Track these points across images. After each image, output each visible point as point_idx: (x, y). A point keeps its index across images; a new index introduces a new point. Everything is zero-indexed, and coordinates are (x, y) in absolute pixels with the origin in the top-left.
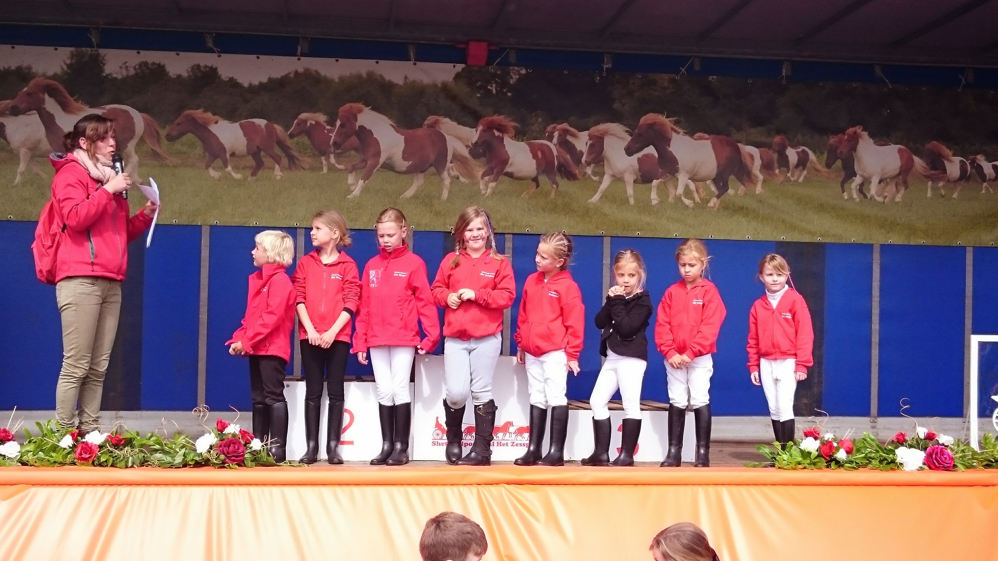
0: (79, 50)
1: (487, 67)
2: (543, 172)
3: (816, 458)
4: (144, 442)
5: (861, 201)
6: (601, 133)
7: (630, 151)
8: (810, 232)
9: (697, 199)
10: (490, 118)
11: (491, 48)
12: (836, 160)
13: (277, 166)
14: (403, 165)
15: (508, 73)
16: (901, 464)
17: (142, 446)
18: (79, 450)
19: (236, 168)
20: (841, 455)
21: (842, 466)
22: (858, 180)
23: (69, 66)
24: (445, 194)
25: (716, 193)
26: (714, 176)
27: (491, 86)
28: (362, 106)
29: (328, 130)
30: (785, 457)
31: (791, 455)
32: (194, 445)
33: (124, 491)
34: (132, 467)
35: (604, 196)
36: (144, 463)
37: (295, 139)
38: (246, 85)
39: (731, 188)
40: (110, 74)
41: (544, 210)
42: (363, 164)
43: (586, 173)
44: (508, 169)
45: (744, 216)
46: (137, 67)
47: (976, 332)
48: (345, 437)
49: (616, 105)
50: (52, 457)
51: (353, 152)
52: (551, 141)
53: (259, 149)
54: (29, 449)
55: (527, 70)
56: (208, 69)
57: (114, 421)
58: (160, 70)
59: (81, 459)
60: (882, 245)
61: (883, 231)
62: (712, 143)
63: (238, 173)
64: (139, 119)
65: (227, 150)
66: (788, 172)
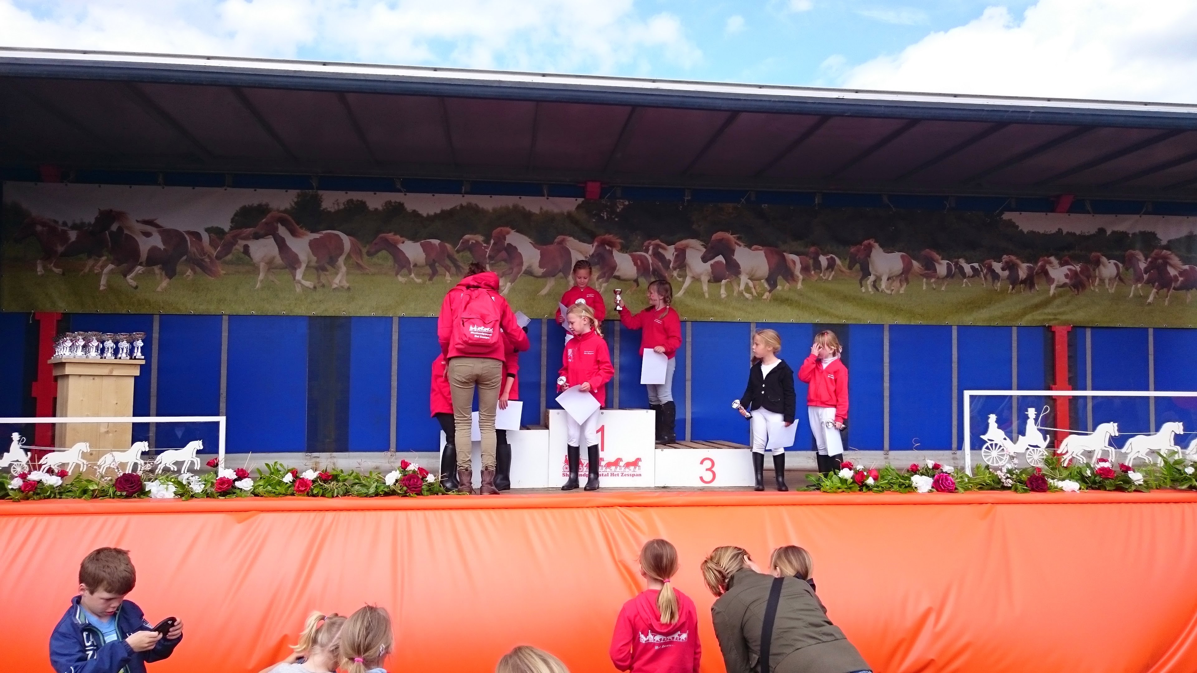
0: (304, 191)
1: (600, 200)
2: (642, 275)
3: (851, 484)
4: (347, 477)
6: (683, 246)
7: (705, 259)
8: (838, 316)
9: (755, 294)
10: (603, 237)
11: (603, 186)
12: (855, 264)
13: (447, 273)
14: (539, 271)
15: (616, 205)
16: (916, 488)
17: (345, 480)
18: (297, 485)
19: (418, 275)
20: (870, 481)
21: (871, 490)
22: (872, 278)
26: (767, 277)
27: (604, 214)
28: (510, 229)
29: (485, 247)
30: (828, 483)
31: (832, 482)
32: (384, 480)
33: (330, 515)
34: (337, 496)
35: (686, 292)
36: (346, 494)
37: (461, 254)
38: (425, 215)
40: (326, 209)
42: (511, 271)
43: (673, 276)
44: (616, 273)
45: (789, 305)
46: (346, 203)
47: (968, 388)
49: (694, 226)
50: (277, 489)
52: (647, 252)
53: (434, 261)
54: (261, 483)
55: (629, 202)
56: (397, 204)
57: (329, 460)
58: (362, 205)
59: (299, 491)
60: (890, 325)
61: (891, 315)
62: (765, 253)
63: (419, 279)
64: (347, 241)
65: (411, 262)
66: (821, 273)
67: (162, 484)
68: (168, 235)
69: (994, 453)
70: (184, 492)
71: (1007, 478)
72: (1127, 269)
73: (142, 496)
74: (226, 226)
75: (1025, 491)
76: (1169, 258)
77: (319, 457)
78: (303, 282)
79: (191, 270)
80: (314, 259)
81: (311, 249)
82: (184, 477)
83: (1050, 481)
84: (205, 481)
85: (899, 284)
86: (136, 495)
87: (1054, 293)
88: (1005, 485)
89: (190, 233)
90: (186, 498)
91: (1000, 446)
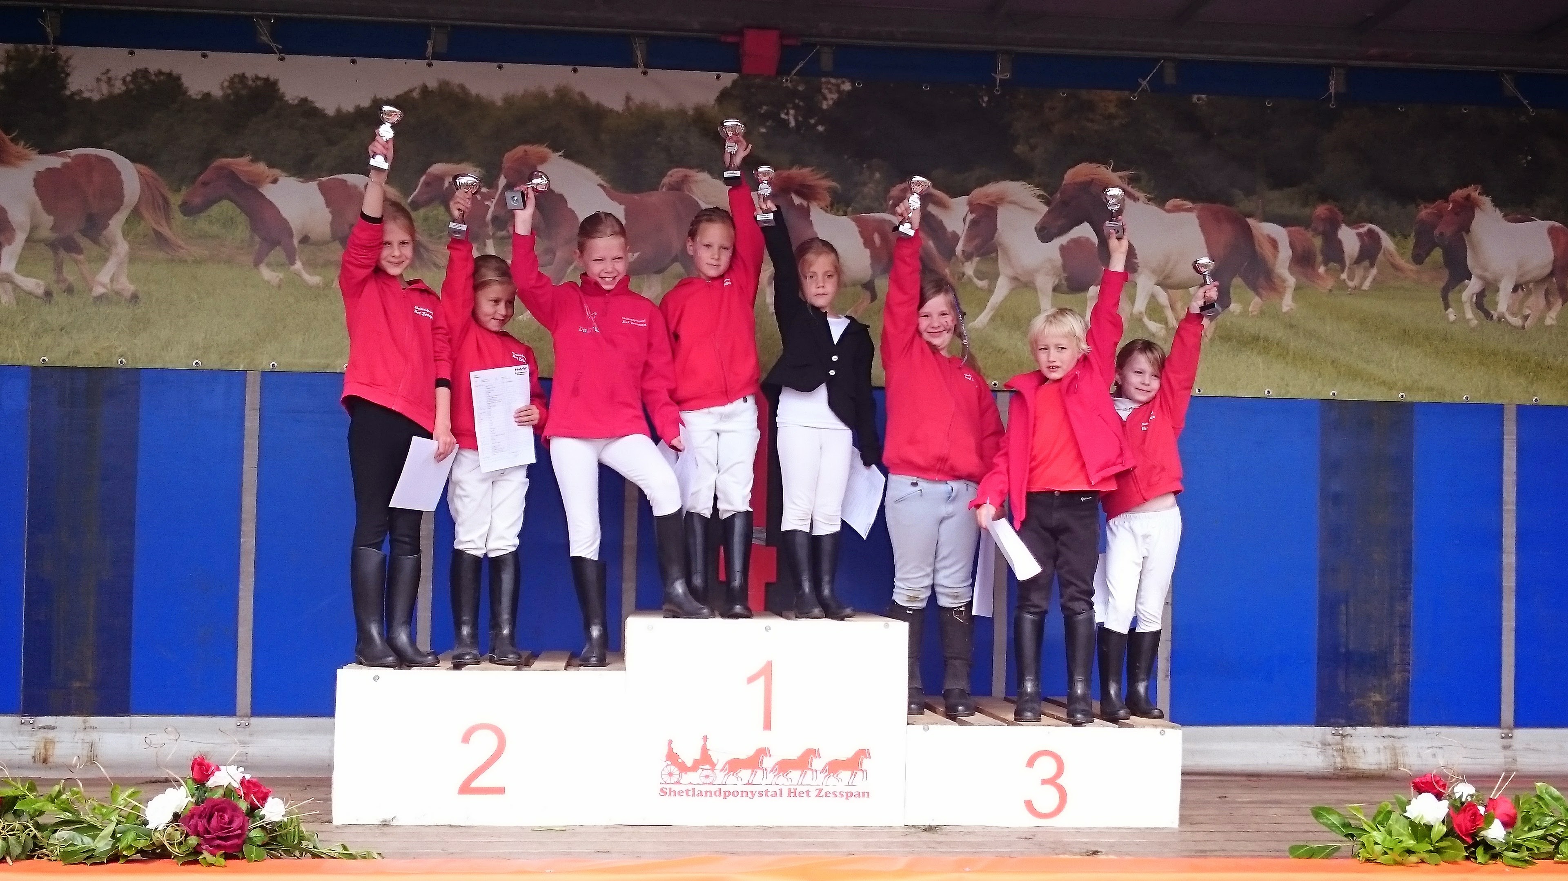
0: (22, 47)
1: (779, 78)
3: (1442, 839)
5: (1481, 324)
6: (993, 199)
7: (1045, 233)
8: (1384, 383)
10: (784, 173)
11: (787, 42)
12: (1431, 250)
15: (819, 90)
19: (311, 265)
21: (1499, 856)
22: (1473, 286)
27: (787, 114)
28: (547, 150)
29: (482, 194)
35: (998, 316)
38: (331, 111)
39: (1236, 302)
40: (80, 92)
43: (963, 274)
45: (1259, 353)
46: (129, 79)
49: (1020, 149)
55: (853, 85)
56: (259, 83)
57: (80, 735)
58: (172, 85)
60: (1519, 407)
61: (1522, 380)
62: (1199, 217)
63: (315, 274)
64: (130, 175)
65: (294, 232)
66: (1343, 271)
77: (52, 728)
78: (19, 279)
80: (48, 220)
81: (39, 193)
85: (1542, 302)
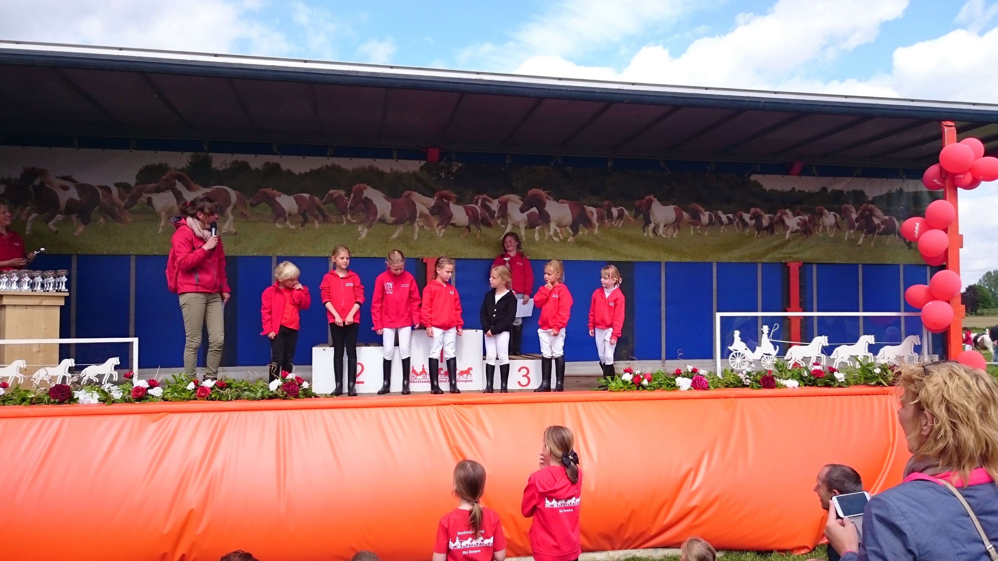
0: (197, 153)
1: (439, 162)
2: (473, 223)
3: (631, 384)
4: (238, 385)
6: (505, 200)
7: (522, 210)
8: (625, 256)
9: (562, 238)
10: (441, 192)
11: (441, 151)
12: (639, 214)
13: (316, 221)
14: (391, 219)
15: (451, 166)
16: (679, 387)
17: (237, 387)
18: (199, 391)
19: (292, 223)
20: (645, 382)
21: (646, 389)
22: (652, 225)
23: (190, 163)
24: (416, 237)
25: (572, 233)
26: (571, 224)
27: (442, 173)
28: (366, 185)
29: (346, 200)
30: (613, 384)
31: (617, 383)
32: (268, 386)
33: (226, 414)
34: (231, 400)
36: (238, 398)
37: (327, 205)
38: (297, 174)
40: (215, 168)
41: (473, 245)
42: (367, 219)
43: (497, 223)
44: (453, 221)
45: (588, 247)
46: (232, 163)
47: (719, 311)
48: (358, 379)
49: (514, 184)
50: (182, 395)
51: (361, 213)
52: (477, 205)
53: (305, 211)
54: (168, 391)
55: (462, 164)
56: (274, 165)
58: (245, 166)
59: (200, 396)
60: (666, 262)
61: (666, 254)
62: (569, 205)
63: (293, 225)
64: (233, 195)
65: (286, 212)
66: (613, 222)
67: (88, 392)
68: (82, 188)
69: (738, 360)
70: (106, 399)
71: (747, 378)
72: (843, 219)
73: (72, 403)
74: (132, 182)
75: (759, 388)
76: (874, 211)
79: (104, 218)
82: (106, 387)
83: (778, 380)
84: (123, 389)
85: (672, 230)
86: (67, 401)
87: (789, 237)
88: (745, 384)
89: (101, 187)
90: (109, 403)
91: (743, 355)
